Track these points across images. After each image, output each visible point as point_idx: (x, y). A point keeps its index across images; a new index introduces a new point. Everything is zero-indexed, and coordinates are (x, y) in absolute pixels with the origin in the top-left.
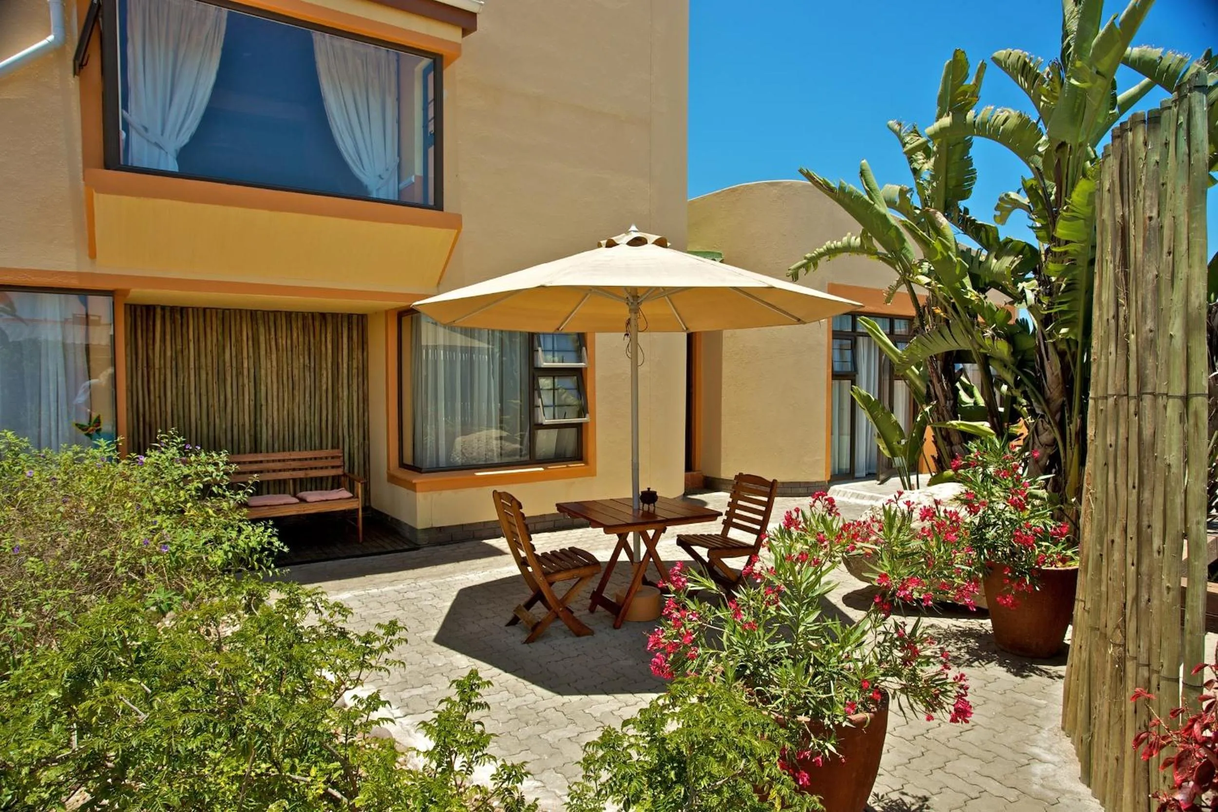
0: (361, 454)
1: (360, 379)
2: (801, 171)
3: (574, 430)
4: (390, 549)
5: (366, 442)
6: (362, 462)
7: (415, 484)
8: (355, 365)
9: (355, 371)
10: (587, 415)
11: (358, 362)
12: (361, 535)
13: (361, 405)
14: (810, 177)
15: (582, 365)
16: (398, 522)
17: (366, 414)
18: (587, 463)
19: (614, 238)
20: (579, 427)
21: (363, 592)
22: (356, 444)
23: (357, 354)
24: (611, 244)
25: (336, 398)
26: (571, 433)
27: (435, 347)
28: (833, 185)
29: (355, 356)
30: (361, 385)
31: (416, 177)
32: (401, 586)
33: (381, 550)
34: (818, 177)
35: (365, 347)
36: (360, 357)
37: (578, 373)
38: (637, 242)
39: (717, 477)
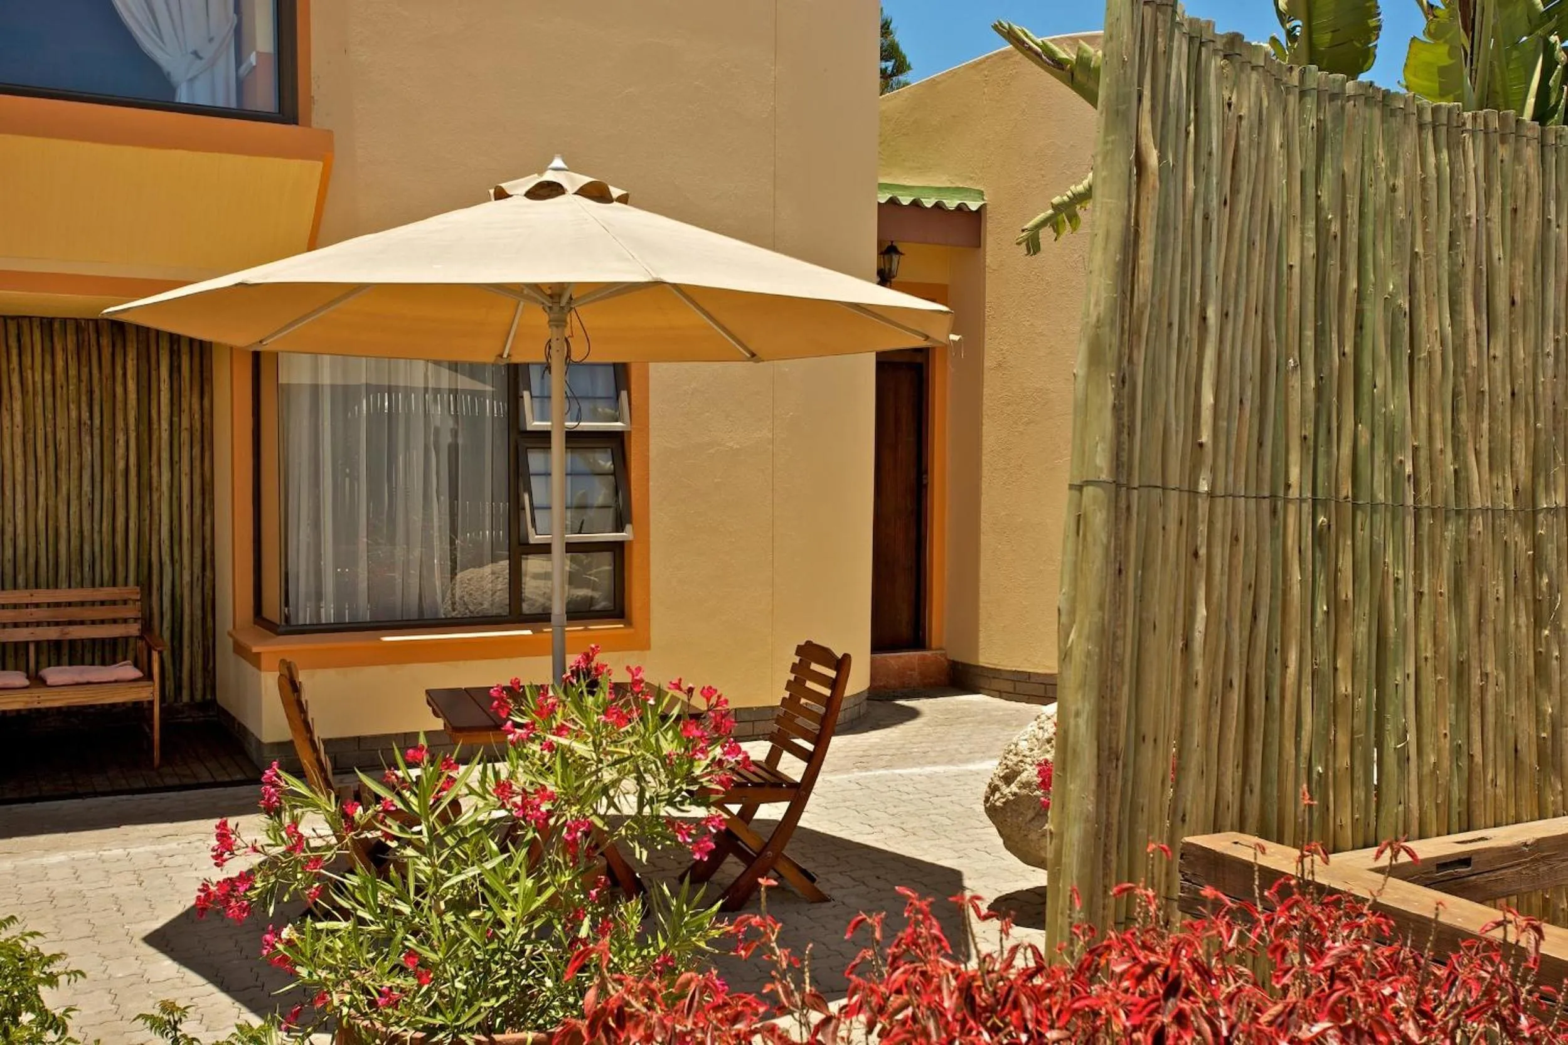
0: (198, 600)
1: (197, 450)
2: (997, 28)
3: (607, 556)
4: (205, 778)
5: (208, 573)
6: (198, 613)
7: (259, 654)
8: (185, 423)
9: (185, 436)
10: (628, 527)
11: (191, 418)
12: (157, 753)
13: (198, 501)
14: (1010, 36)
15: (618, 425)
16: (244, 730)
17: (208, 520)
18: (629, 624)
19: (503, 185)
20: (618, 550)
21: (93, 854)
22: (186, 578)
23: (190, 401)
24: (501, 195)
25: (146, 487)
26: (603, 565)
27: (315, 389)
28: (1063, 55)
29: (185, 405)
30: (197, 463)
31: (259, 54)
32: (174, 845)
33: (186, 781)
34: (1036, 39)
35: (207, 388)
36: (196, 407)
37: (616, 443)
38: (547, 191)
39: (973, 663)
